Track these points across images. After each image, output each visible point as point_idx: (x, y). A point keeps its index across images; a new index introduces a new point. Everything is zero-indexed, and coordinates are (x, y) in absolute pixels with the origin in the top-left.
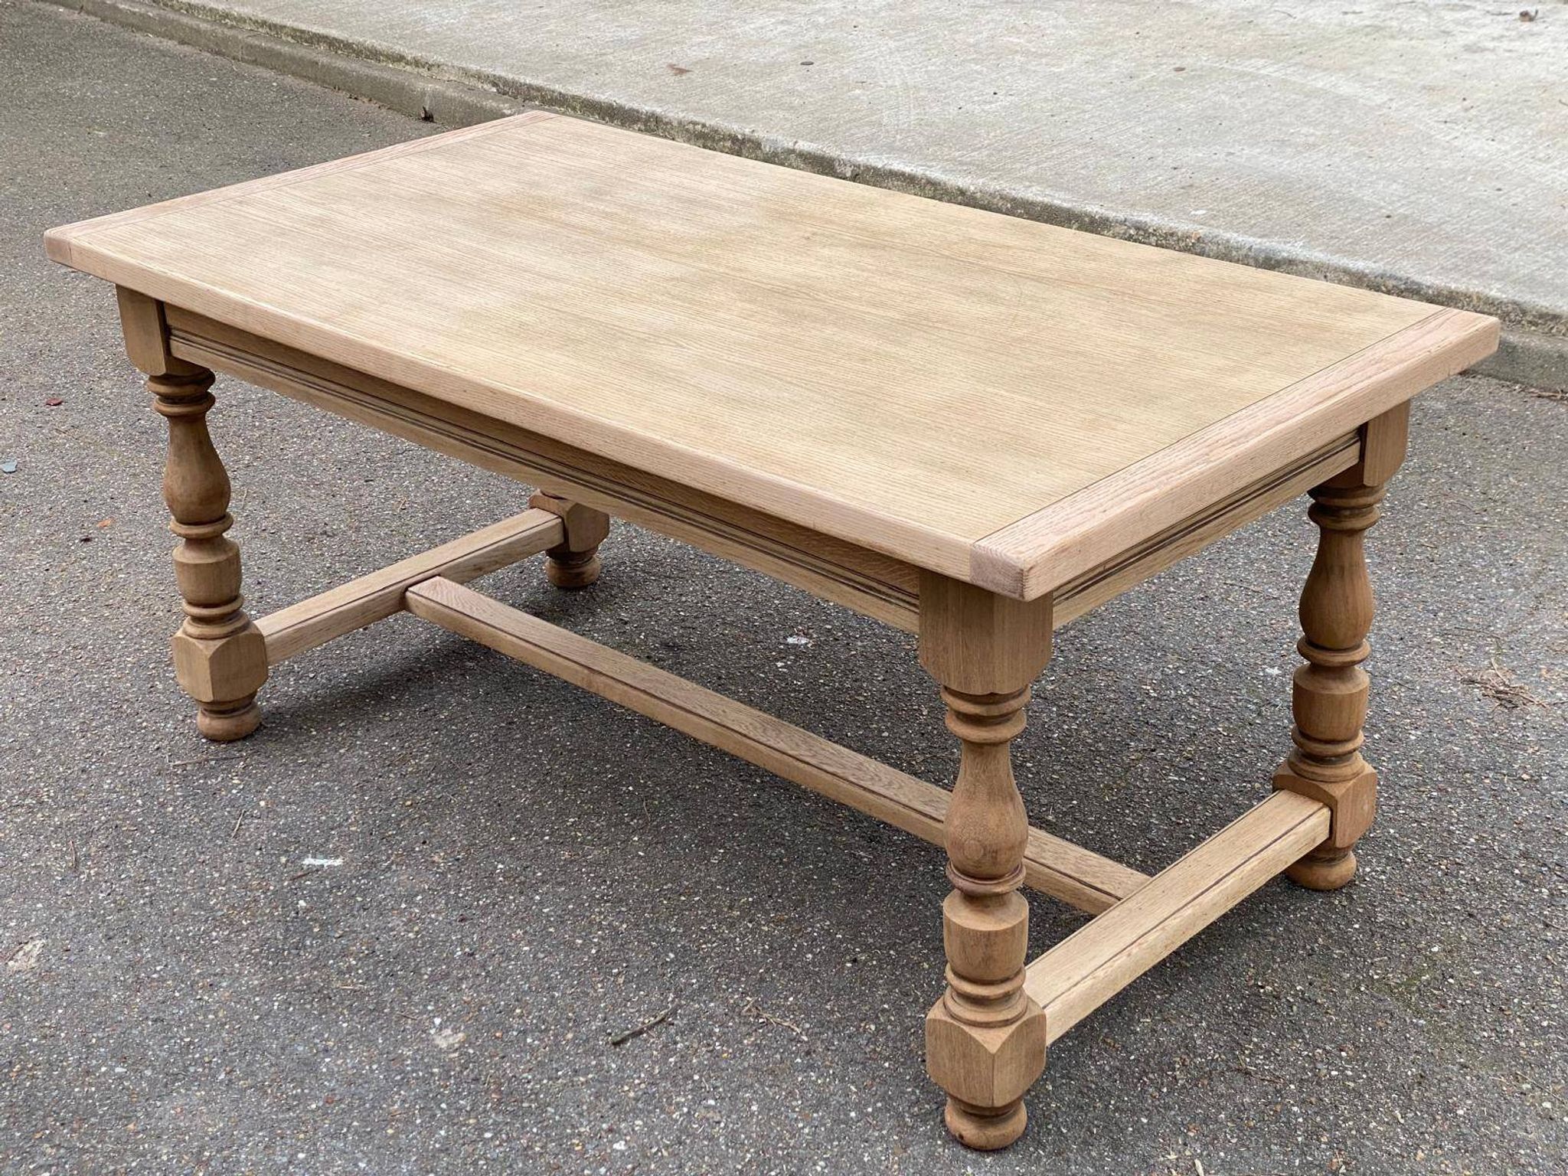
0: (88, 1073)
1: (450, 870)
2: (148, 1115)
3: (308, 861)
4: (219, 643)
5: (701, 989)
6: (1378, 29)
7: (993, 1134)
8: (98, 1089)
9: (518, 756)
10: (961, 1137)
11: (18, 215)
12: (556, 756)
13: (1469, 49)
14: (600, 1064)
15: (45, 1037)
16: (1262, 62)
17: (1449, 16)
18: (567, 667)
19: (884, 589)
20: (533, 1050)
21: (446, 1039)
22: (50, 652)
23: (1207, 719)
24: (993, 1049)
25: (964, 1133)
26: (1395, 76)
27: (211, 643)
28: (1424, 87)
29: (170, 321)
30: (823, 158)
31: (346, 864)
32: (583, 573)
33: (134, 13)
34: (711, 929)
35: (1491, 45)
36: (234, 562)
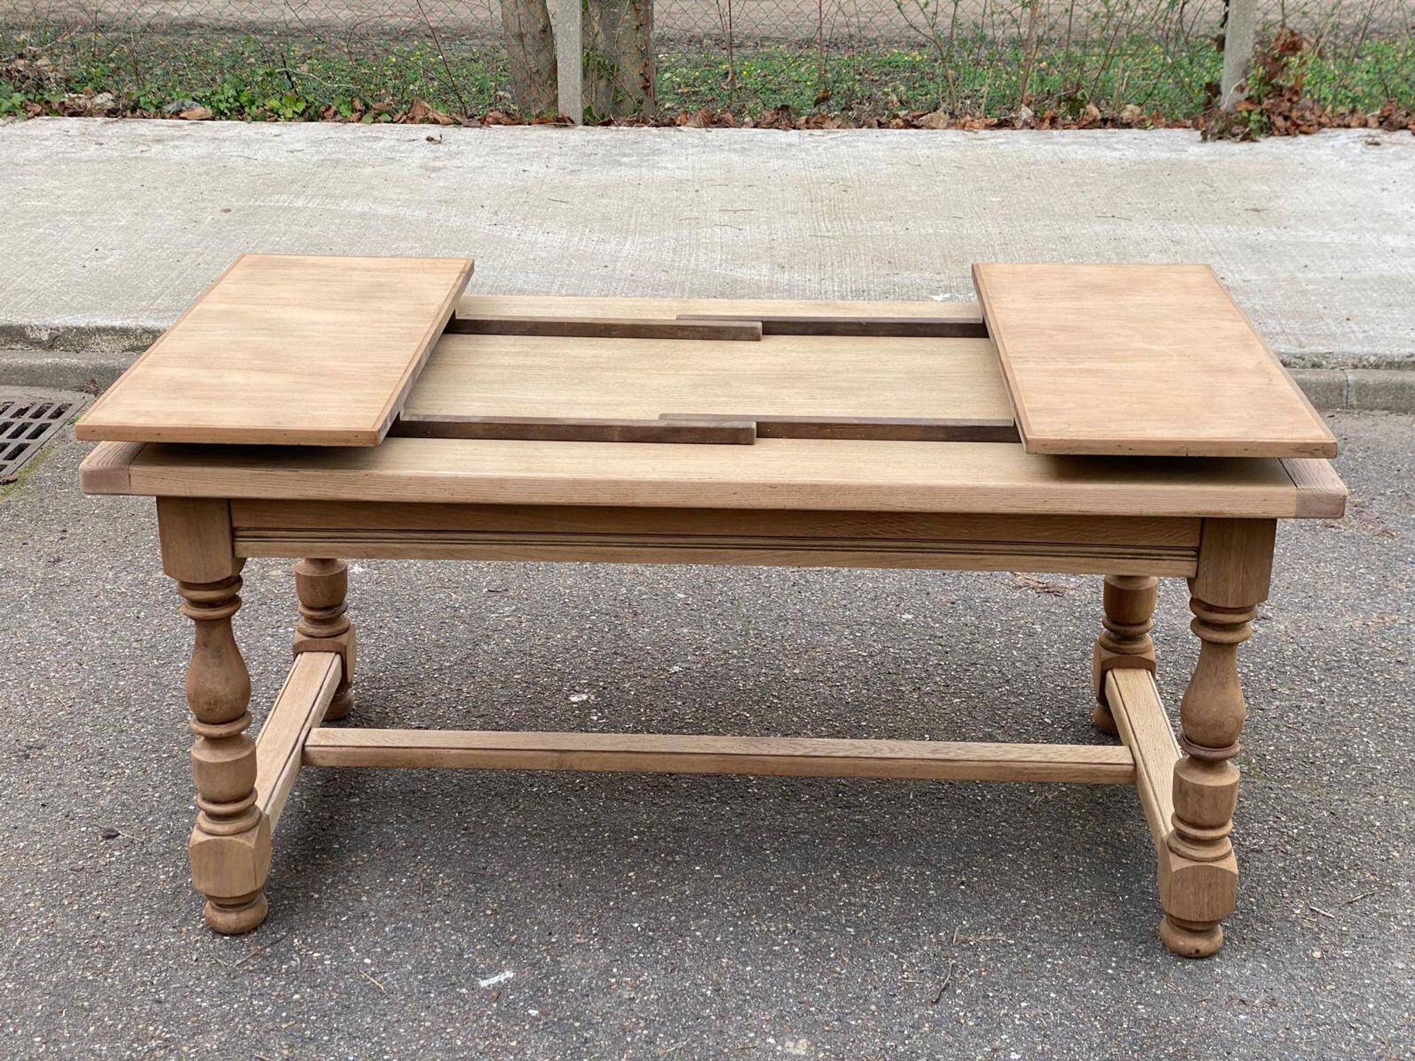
3: (484, 983)
10: (1197, 951)
25: (1200, 948)
29: (237, 525)
30: (11, 327)
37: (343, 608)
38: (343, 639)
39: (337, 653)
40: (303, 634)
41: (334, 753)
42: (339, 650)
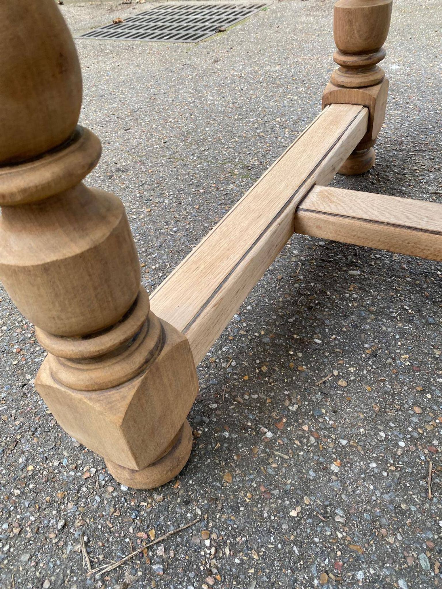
37: (379, 55)
38: (375, 91)
39: (365, 106)
40: (334, 85)
41: (333, 224)
42: (367, 103)
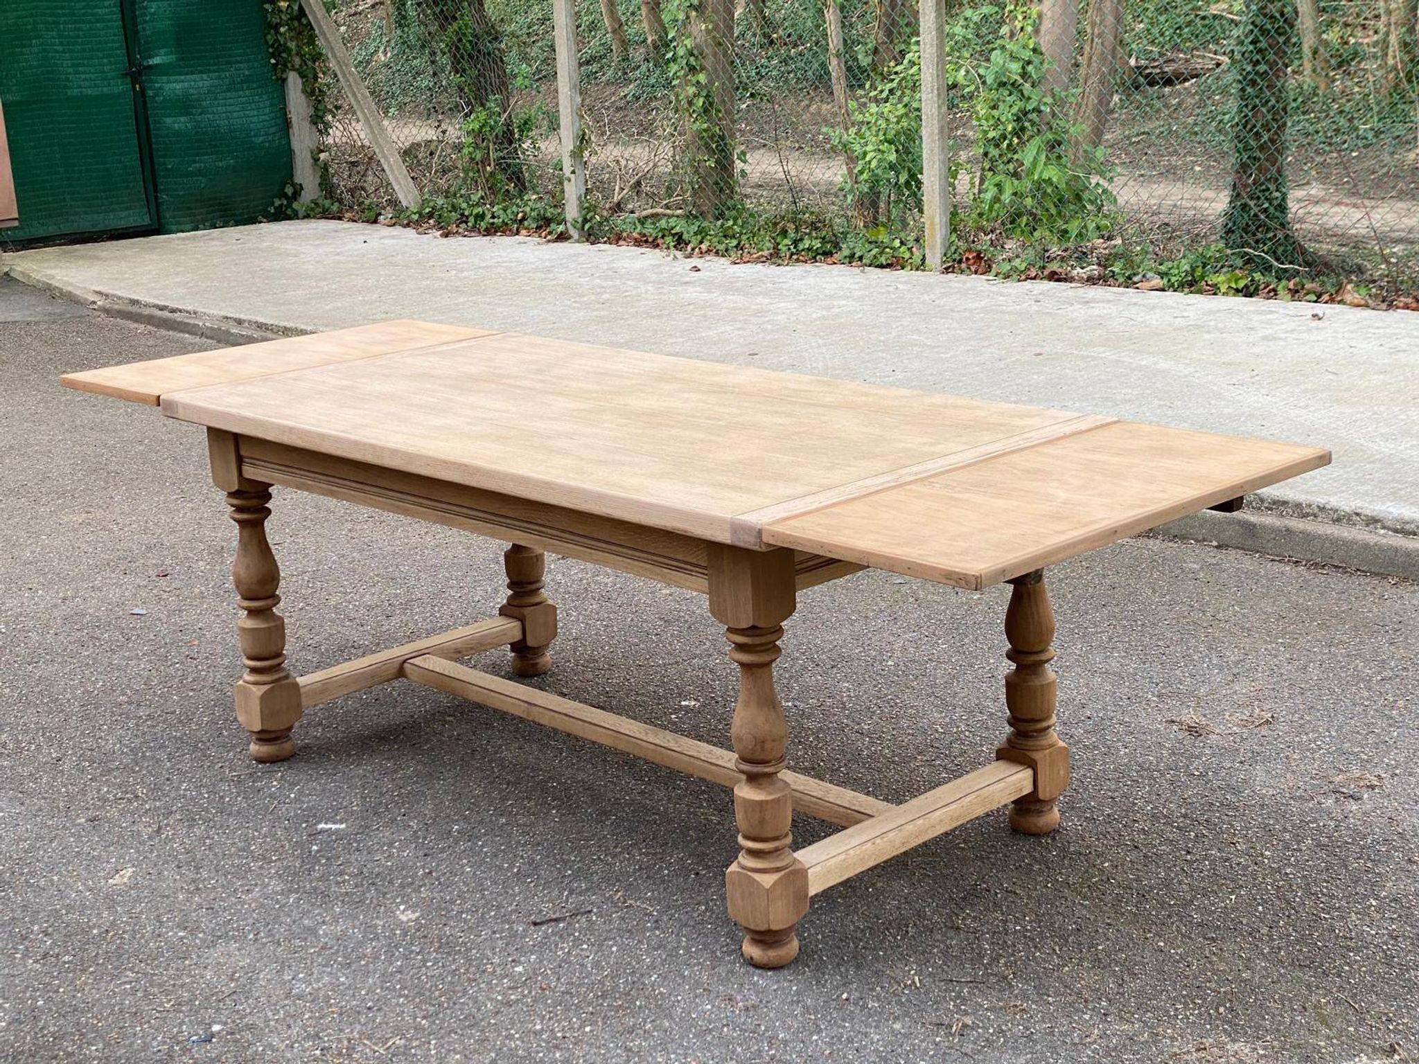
0: (159, 936)
1: (420, 829)
2: (199, 956)
3: (321, 826)
4: (267, 687)
5: (587, 890)
6: (1198, 327)
7: (772, 955)
8: (166, 944)
9: (477, 768)
10: (751, 958)
11: (144, 464)
12: (504, 768)
13: (1265, 338)
14: (511, 929)
15: (131, 918)
16: (1102, 349)
17: (1256, 318)
18: (513, 704)
19: (689, 567)
20: (465, 921)
21: (406, 916)
22: (149, 715)
23: (976, 744)
24: (767, 886)
25: (753, 955)
26: (1204, 357)
27: (262, 687)
28: (1224, 363)
29: (242, 453)
31: (347, 827)
32: (537, 664)
33: (243, 336)
34: (599, 859)
35: (1283, 336)
36: (281, 627)
